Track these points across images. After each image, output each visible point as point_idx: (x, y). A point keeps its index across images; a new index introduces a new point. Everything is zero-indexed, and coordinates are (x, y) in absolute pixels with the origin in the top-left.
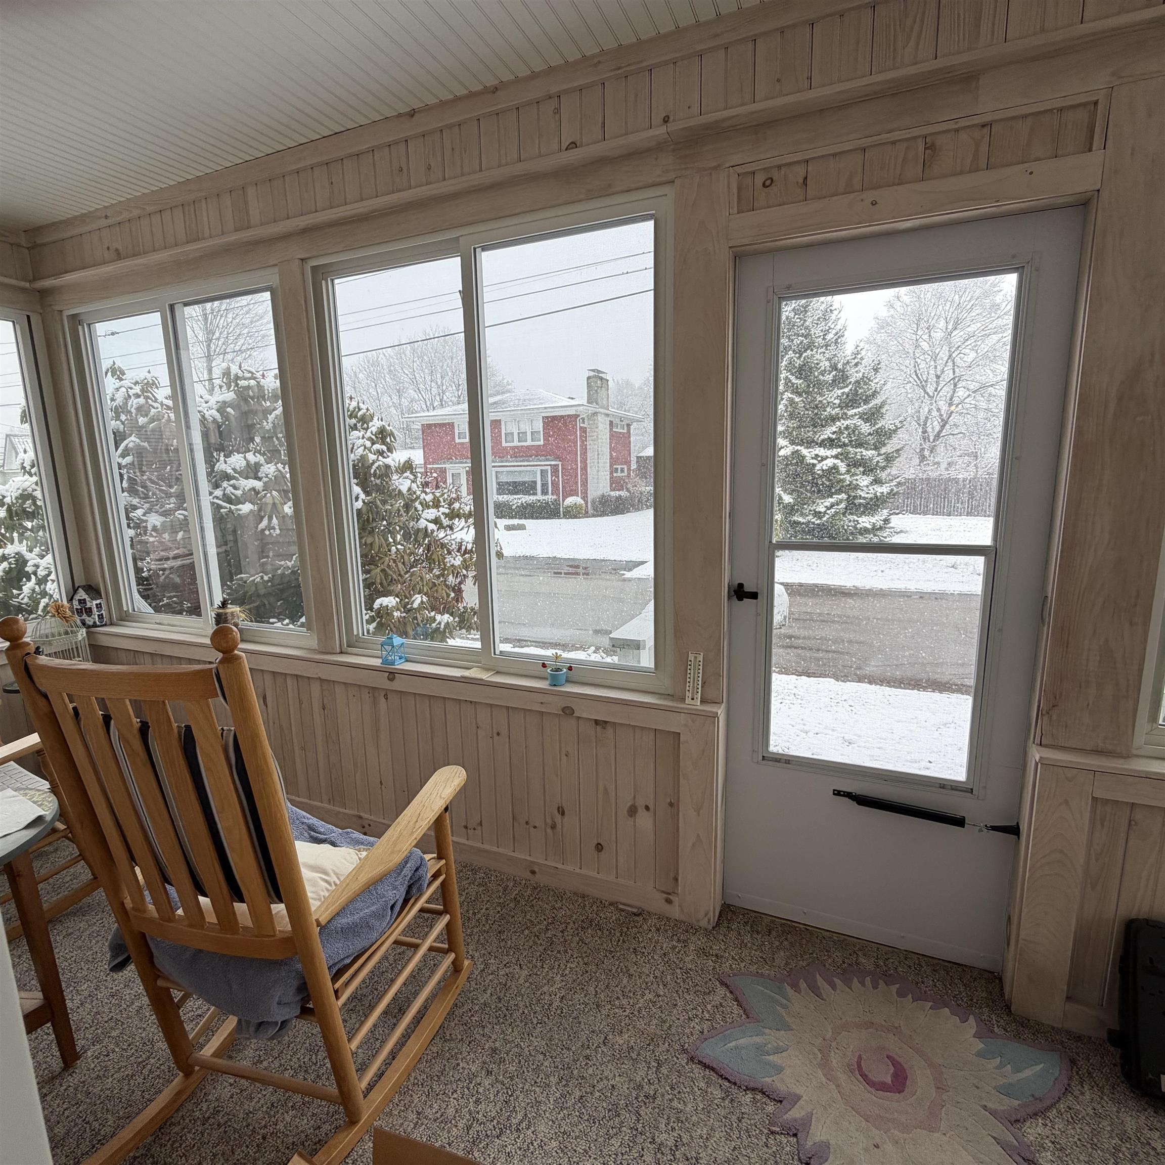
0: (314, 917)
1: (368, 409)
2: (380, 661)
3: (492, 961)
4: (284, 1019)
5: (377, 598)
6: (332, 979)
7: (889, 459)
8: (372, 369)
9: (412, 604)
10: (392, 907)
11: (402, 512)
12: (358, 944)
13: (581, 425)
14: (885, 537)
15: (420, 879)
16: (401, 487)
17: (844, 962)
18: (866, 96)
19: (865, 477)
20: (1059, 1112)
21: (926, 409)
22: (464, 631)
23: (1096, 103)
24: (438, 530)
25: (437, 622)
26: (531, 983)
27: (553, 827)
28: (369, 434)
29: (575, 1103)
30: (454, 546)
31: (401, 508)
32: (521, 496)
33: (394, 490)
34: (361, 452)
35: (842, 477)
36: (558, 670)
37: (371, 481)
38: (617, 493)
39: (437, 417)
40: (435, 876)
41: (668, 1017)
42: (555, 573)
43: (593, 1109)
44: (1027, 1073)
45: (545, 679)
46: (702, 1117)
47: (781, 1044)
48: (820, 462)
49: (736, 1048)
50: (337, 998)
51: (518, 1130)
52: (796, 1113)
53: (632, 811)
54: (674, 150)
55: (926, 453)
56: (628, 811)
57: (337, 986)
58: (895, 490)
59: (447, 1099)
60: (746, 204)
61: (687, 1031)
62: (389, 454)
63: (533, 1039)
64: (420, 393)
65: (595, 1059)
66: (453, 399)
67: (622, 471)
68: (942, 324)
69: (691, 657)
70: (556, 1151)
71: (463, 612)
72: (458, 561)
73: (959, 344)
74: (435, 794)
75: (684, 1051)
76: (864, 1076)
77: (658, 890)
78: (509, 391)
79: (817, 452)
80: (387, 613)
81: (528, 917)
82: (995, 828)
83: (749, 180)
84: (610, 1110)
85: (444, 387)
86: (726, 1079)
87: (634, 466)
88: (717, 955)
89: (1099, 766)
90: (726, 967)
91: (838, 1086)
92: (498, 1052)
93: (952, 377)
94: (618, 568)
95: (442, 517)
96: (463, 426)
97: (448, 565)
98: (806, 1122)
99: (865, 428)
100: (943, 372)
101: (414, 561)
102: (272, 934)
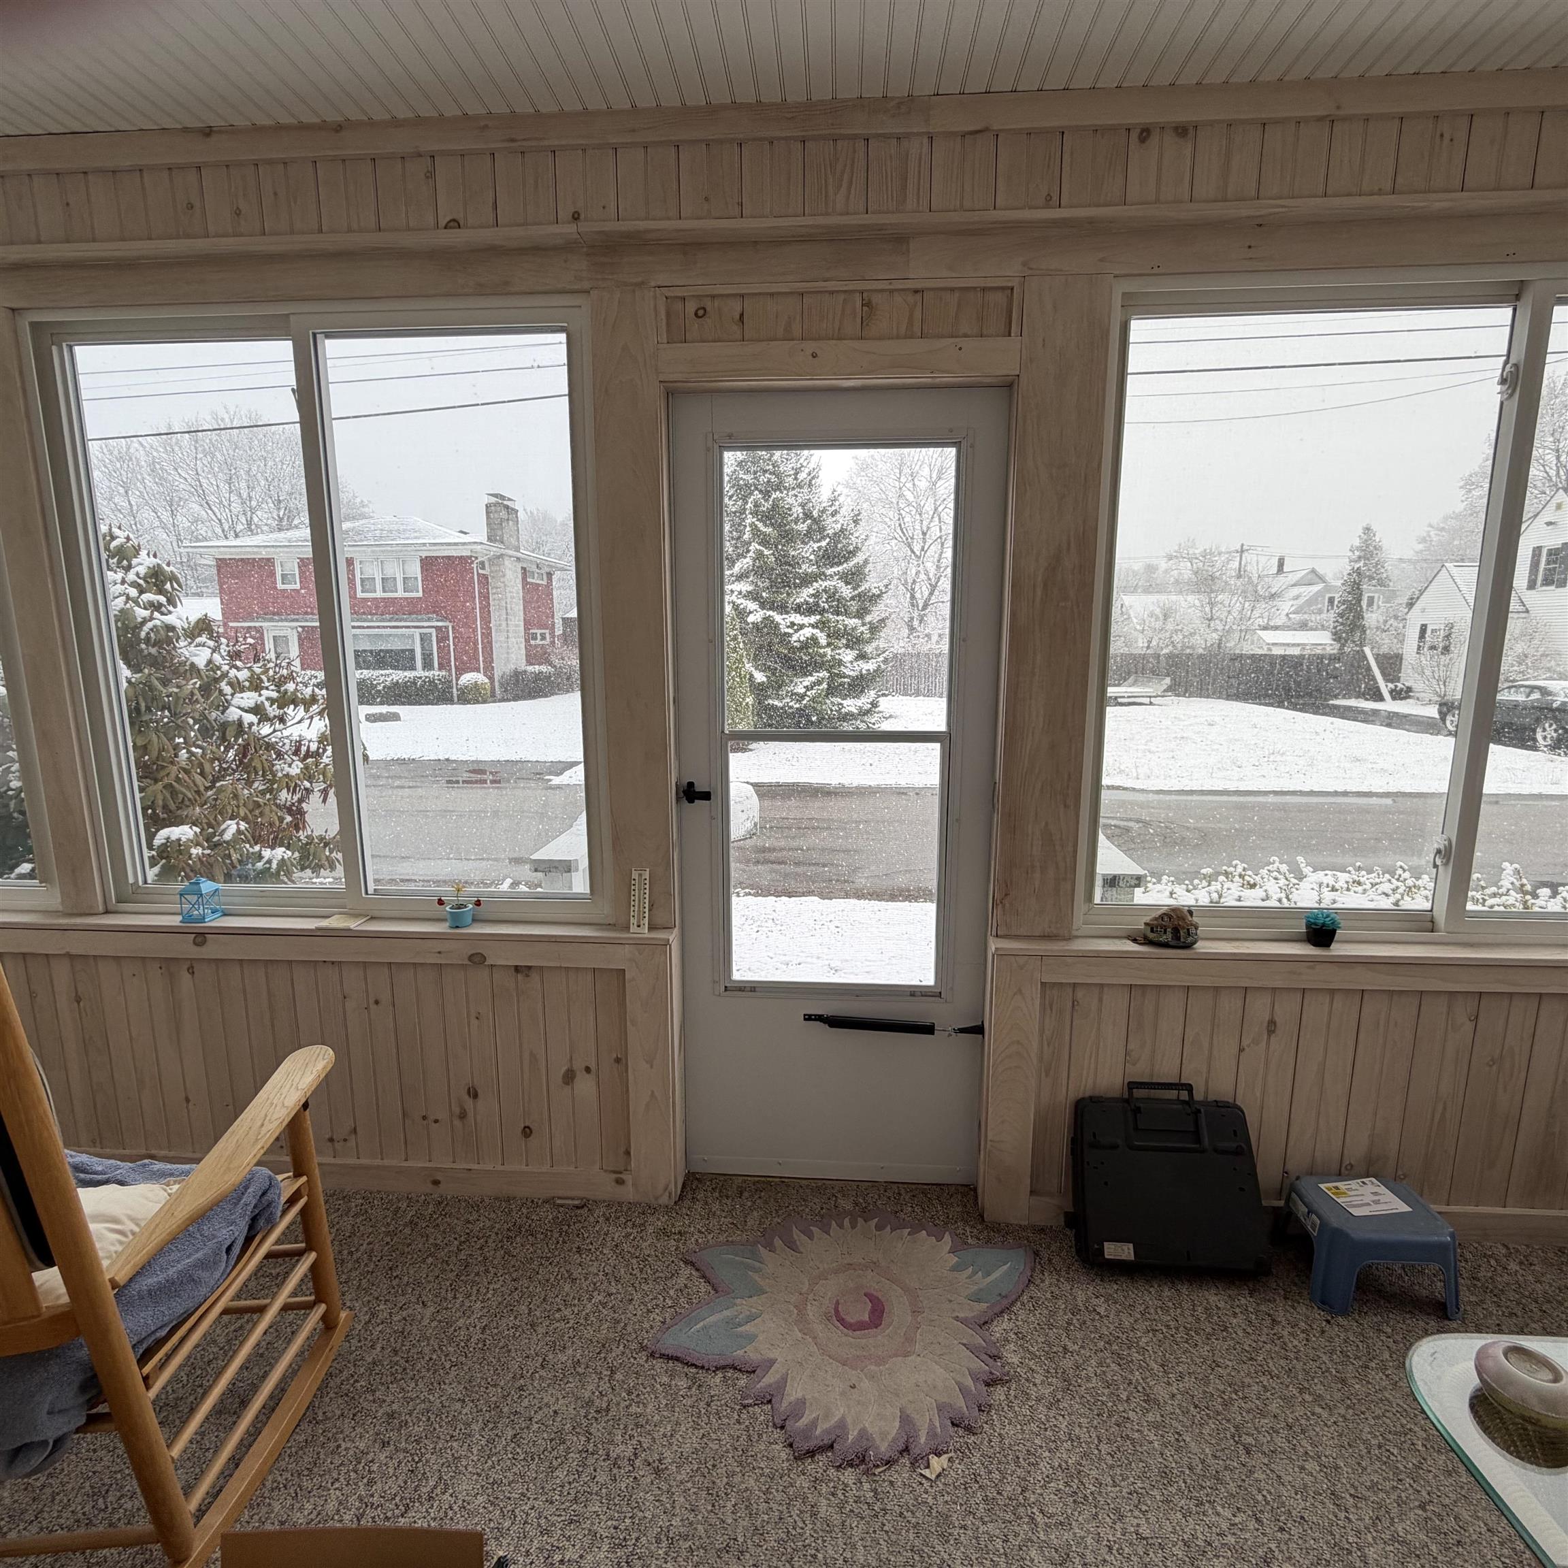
0: (108, 1277)
1: (128, 539)
2: (180, 918)
3: (382, 1307)
4: (60, 1433)
5: (158, 831)
6: (139, 1361)
7: (874, 629)
8: (118, 465)
9: (221, 834)
10: (229, 1250)
11: (198, 696)
12: (179, 1307)
13: (480, 571)
14: (874, 724)
15: (269, 1205)
16: (196, 660)
17: (822, 1208)
18: (802, 236)
19: (848, 651)
20: (1023, 1304)
21: (914, 572)
22: (308, 871)
23: (1012, 289)
24: (259, 724)
25: (265, 860)
26: (440, 1321)
27: (463, 1116)
28: (131, 576)
29: (507, 1445)
30: (287, 747)
31: (196, 692)
32: (391, 671)
33: (183, 664)
34: (121, 605)
35: (822, 651)
36: (460, 906)
37: (142, 650)
38: (537, 668)
39: (243, 550)
40: (292, 1201)
41: (623, 1317)
42: (449, 782)
43: (531, 1445)
44: (996, 1275)
45: (444, 920)
46: (665, 1413)
47: (754, 1310)
48: (796, 631)
49: (704, 1327)
50: (148, 1387)
51: (430, 1498)
52: (770, 1379)
53: (569, 1077)
54: (588, 255)
55: (916, 623)
56: (564, 1077)
57: (147, 1369)
58: (883, 667)
59: (325, 1493)
60: (677, 335)
61: (646, 1325)
62: (171, 608)
63: (446, 1387)
64: (211, 509)
65: (530, 1388)
66: (269, 522)
67: (543, 638)
68: (926, 471)
69: (635, 875)
70: (484, 1507)
71: (307, 844)
72: (296, 769)
73: (945, 496)
74: (288, 1086)
75: (643, 1348)
76: (842, 1321)
77: (606, 1171)
78: (363, 516)
79: (792, 619)
80: (180, 852)
81: (431, 1241)
82: (962, 1031)
83: (679, 305)
84: (551, 1440)
85: (254, 503)
86: (693, 1365)
87: (559, 631)
88: (680, 1232)
89: (1046, 950)
90: (691, 1244)
91: (815, 1338)
92: (395, 1415)
93: (938, 535)
94: (540, 772)
95: (267, 704)
96: (290, 565)
97: (280, 775)
98: (782, 1384)
99: (846, 591)
100: (928, 528)
101: (219, 772)
102: (35, 1314)
